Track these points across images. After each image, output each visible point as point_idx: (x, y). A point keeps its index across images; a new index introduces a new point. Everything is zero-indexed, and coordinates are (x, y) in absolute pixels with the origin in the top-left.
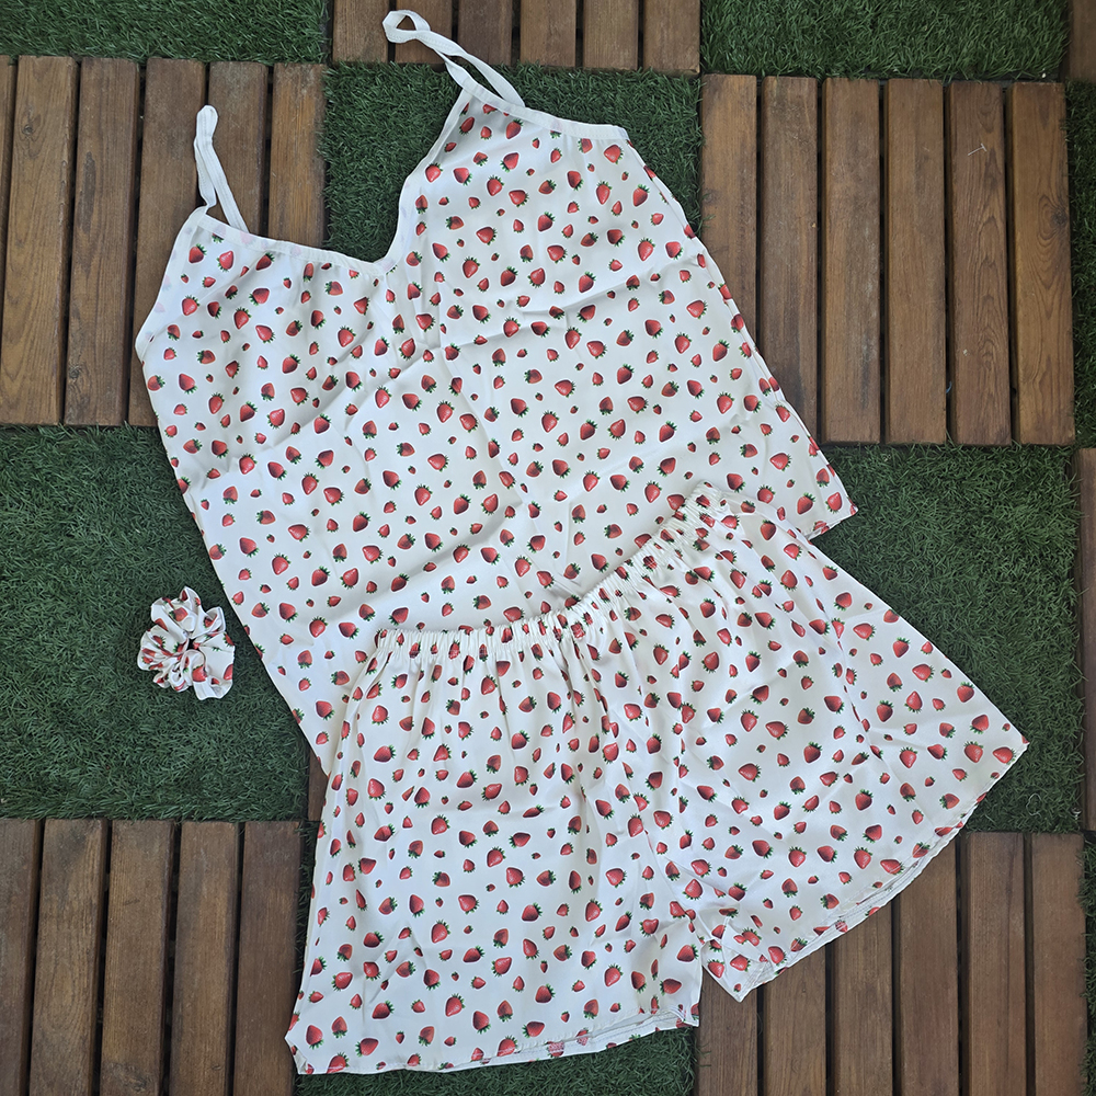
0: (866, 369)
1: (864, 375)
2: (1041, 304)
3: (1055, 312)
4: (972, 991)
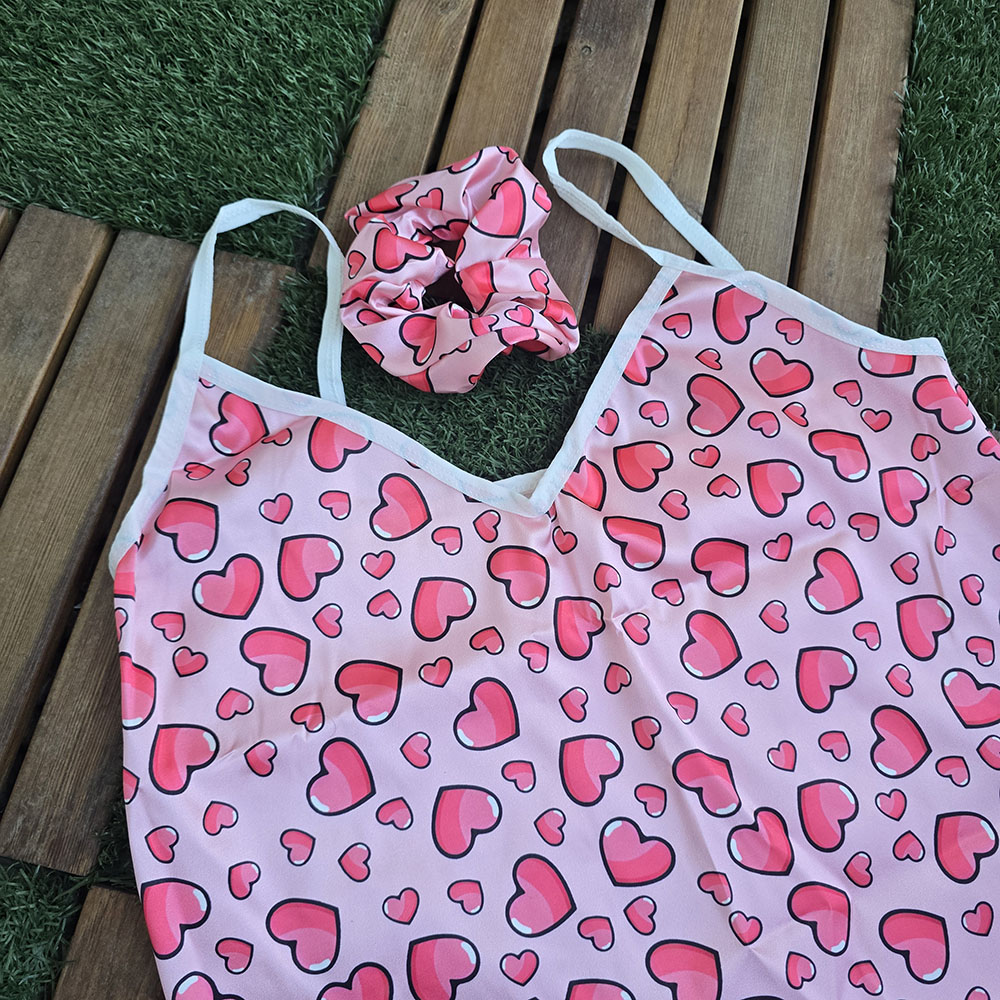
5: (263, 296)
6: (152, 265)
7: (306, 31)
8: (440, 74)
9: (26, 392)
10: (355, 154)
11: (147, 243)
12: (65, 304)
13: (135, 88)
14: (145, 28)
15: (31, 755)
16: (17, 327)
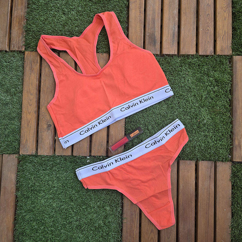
0: (174, 34)
1: (173, 36)
2: (223, 16)
3: (227, 18)
4: (199, 204)
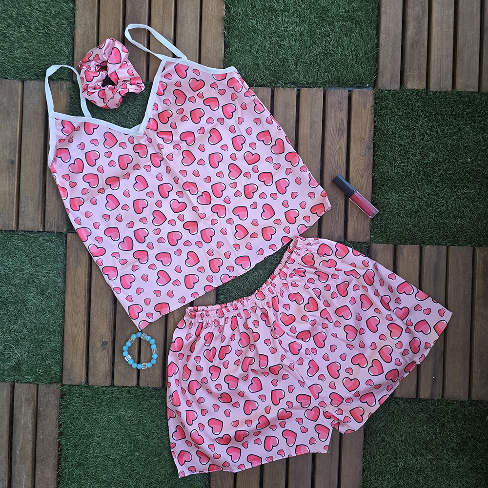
5: (64, 91)
6: (35, 89)
7: (54, 7)
8: (93, 12)
9: (17, 130)
10: (77, 45)
11: (32, 83)
12: (18, 105)
13: (14, 37)
14: (11, 17)
15: (46, 211)
16: (9, 114)
